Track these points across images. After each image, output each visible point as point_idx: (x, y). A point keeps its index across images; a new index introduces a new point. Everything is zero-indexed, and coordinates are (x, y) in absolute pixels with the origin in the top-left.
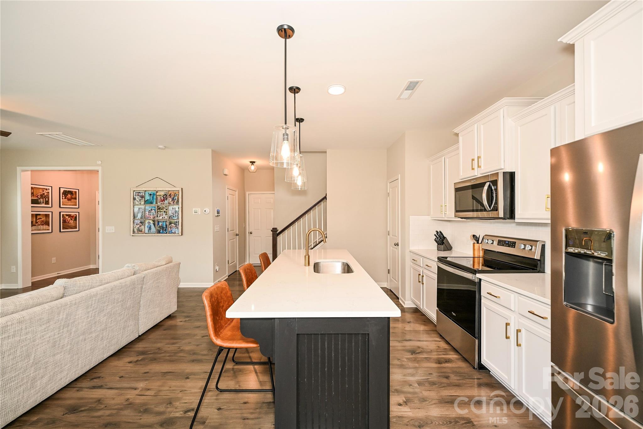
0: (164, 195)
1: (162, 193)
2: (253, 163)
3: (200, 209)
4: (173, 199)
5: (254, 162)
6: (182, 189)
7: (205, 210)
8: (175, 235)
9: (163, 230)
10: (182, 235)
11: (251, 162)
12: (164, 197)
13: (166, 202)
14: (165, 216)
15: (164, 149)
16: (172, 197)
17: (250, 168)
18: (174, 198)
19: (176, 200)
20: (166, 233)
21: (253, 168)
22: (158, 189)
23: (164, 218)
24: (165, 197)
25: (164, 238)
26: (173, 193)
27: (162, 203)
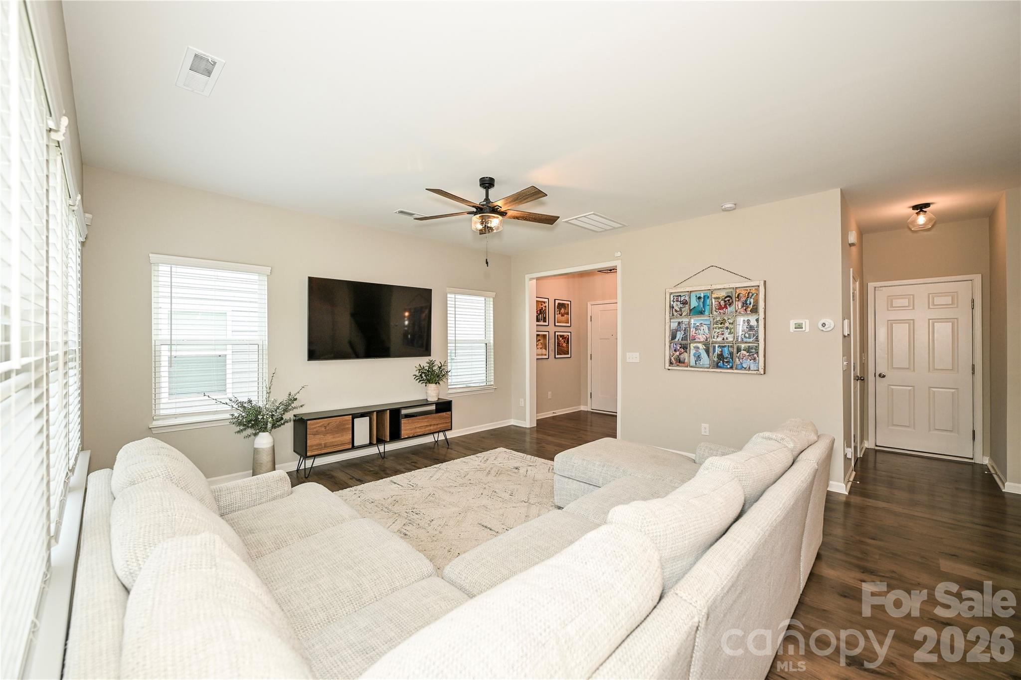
0: (726, 297)
1: (723, 294)
2: (920, 208)
3: (807, 321)
4: (745, 304)
5: (927, 205)
6: (765, 282)
7: (822, 321)
8: (750, 372)
9: (723, 362)
10: (765, 373)
11: (915, 207)
12: (725, 301)
13: (730, 309)
14: (728, 336)
15: (734, 209)
16: (743, 299)
17: (914, 222)
18: (746, 301)
19: (751, 306)
20: (731, 368)
21: (921, 219)
22: (714, 287)
23: (727, 339)
24: (729, 300)
25: (725, 378)
26: (743, 292)
27: (721, 311)
